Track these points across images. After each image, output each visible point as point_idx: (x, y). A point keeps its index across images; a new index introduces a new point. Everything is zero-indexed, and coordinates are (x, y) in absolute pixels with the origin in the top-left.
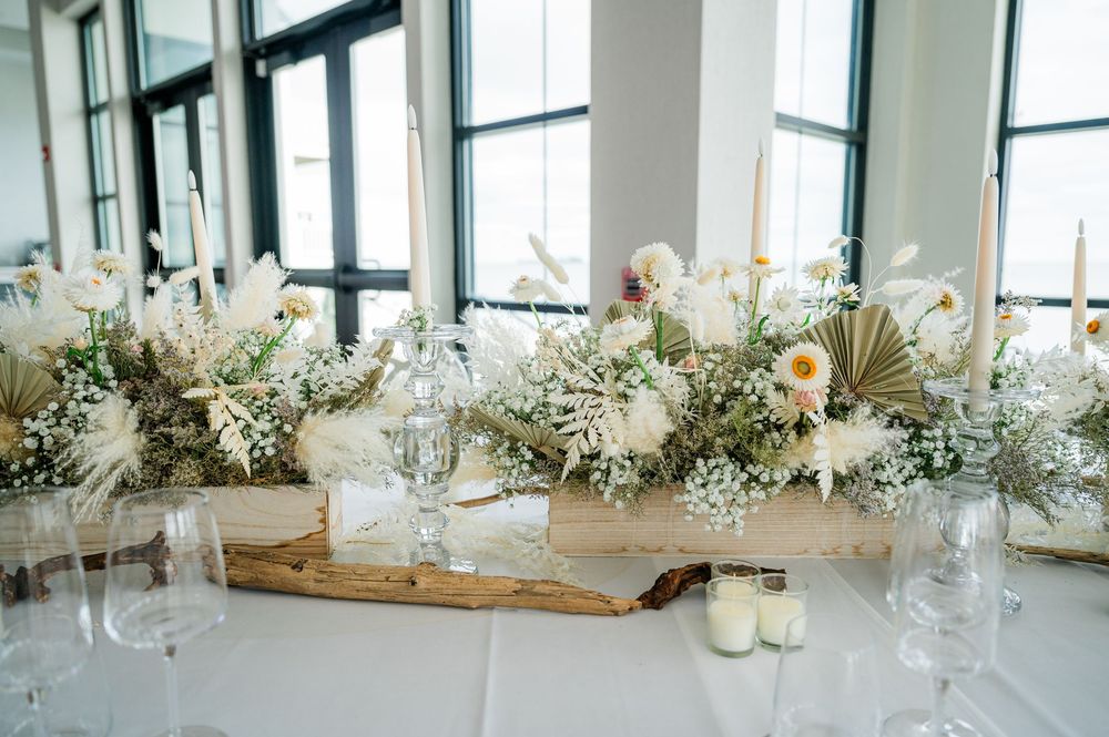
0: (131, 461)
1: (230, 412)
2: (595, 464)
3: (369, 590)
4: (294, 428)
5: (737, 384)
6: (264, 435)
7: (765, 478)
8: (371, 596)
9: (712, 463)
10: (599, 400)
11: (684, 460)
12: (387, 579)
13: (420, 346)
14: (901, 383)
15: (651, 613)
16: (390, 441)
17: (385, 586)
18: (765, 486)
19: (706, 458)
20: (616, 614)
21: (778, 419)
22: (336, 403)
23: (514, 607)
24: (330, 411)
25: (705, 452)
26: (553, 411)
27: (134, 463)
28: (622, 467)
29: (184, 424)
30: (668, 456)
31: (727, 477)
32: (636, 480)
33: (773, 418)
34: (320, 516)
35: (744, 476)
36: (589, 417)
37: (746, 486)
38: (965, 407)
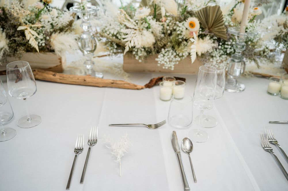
0: (6, 47)
1: (31, 33)
2: (134, 49)
3: (73, 82)
4: (50, 38)
5: (175, 28)
6: (42, 40)
7: (181, 55)
8: (74, 83)
9: (166, 50)
10: (135, 31)
11: (159, 49)
12: (78, 79)
13: (84, 14)
14: (220, 29)
15: (148, 89)
16: (77, 41)
17: (78, 81)
18: (180, 57)
19: (165, 49)
20: (138, 89)
21: (186, 38)
22: (61, 30)
23: (112, 87)
24: (59, 33)
25: (164, 46)
26: (122, 34)
27: (7, 48)
28: (141, 51)
29: (18, 36)
30: (154, 48)
31: (170, 54)
32: (145, 54)
33: (184, 38)
34: (59, 61)
35: (175, 54)
36: (132, 37)
37: (175, 57)
38: (238, 37)
